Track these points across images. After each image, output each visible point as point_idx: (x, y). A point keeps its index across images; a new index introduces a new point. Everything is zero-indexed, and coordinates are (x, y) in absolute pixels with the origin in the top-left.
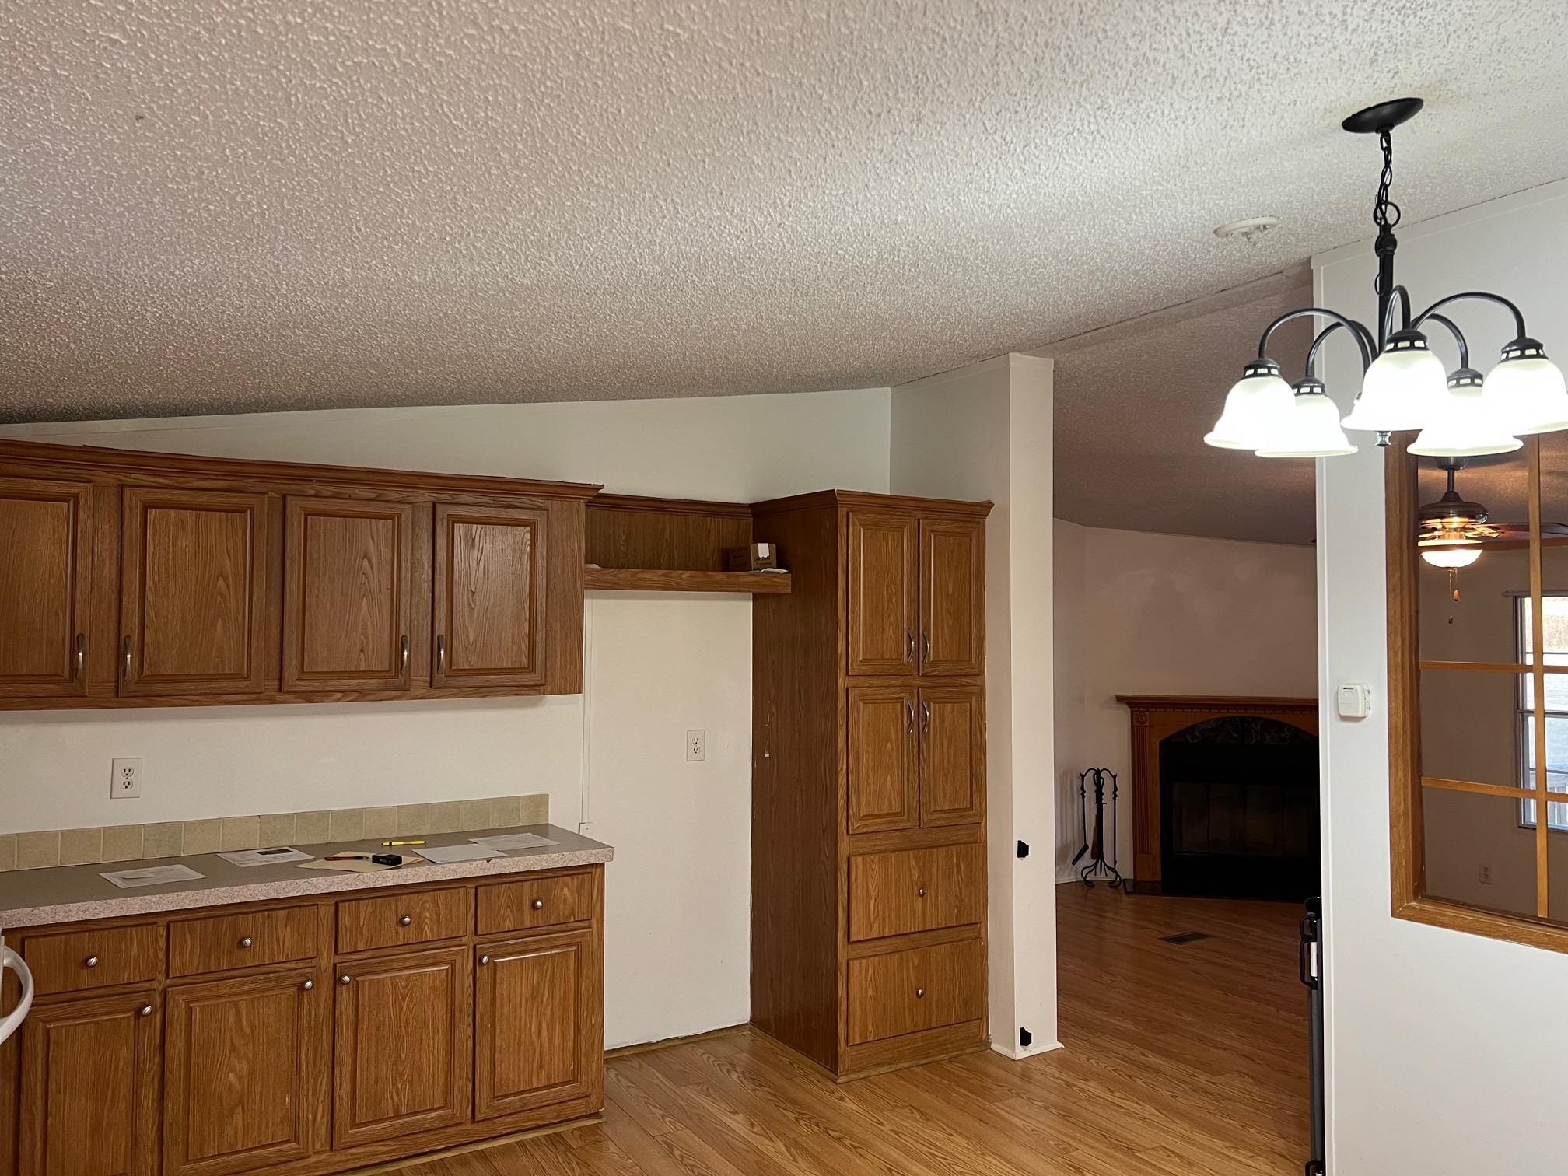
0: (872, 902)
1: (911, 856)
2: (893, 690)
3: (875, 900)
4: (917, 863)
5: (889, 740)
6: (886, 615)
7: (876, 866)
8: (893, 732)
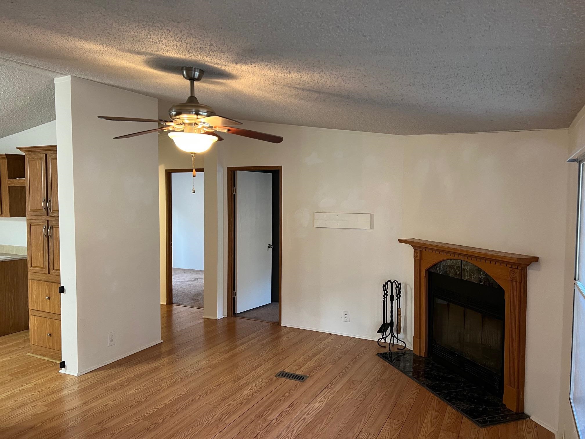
0: (34, 297)
1: (46, 284)
2: (40, 221)
3: (35, 296)
4: (48, 287)
5: (39, 240)
6: (37, 193)
7: (35, 285)
8: (40, 237)
